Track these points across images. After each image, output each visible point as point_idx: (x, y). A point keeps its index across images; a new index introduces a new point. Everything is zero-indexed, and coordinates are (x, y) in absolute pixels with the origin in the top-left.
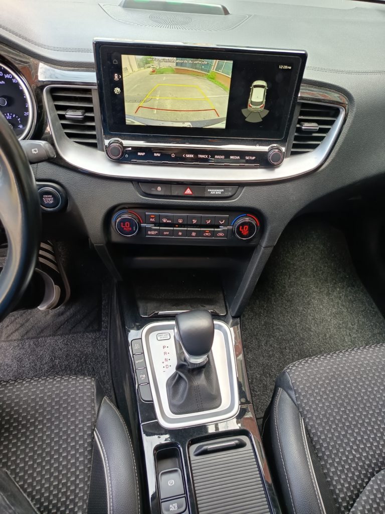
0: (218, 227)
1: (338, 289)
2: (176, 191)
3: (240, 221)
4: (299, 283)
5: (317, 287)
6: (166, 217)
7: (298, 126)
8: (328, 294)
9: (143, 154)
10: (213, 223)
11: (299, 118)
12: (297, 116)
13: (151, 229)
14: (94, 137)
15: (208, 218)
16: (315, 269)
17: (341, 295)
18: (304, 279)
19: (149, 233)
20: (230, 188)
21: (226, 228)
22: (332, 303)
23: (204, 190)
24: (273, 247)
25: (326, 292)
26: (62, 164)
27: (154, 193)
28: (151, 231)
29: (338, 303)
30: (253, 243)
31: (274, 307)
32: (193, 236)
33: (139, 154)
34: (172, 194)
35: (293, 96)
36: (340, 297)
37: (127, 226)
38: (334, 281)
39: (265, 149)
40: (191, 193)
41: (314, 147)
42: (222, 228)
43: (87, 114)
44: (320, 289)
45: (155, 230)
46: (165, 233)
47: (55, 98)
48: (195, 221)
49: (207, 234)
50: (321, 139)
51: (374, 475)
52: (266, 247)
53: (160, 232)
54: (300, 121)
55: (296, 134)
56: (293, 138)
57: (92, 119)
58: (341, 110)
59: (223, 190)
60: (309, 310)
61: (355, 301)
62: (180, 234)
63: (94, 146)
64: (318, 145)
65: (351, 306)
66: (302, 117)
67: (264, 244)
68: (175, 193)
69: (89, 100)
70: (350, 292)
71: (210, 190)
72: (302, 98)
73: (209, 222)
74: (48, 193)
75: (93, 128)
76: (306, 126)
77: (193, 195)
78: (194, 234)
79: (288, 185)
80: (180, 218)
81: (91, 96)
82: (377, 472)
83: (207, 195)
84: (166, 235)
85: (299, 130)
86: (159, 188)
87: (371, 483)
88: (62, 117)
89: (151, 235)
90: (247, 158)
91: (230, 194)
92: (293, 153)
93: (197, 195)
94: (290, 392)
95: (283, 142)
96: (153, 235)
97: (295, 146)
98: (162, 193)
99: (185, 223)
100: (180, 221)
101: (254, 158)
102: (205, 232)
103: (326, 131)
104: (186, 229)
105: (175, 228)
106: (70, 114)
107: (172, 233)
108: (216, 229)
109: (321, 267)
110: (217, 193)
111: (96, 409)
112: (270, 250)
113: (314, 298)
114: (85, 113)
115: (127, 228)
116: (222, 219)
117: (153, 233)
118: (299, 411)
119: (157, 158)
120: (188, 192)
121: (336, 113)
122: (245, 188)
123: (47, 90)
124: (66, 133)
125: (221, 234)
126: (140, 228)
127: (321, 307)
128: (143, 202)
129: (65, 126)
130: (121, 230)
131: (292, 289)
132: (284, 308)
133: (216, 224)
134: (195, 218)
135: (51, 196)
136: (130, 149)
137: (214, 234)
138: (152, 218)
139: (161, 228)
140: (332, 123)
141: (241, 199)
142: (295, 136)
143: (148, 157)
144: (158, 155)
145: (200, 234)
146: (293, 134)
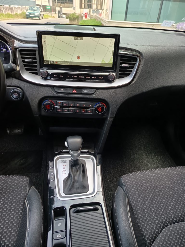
0: (88, 108)
1: (157, 156)
2: (69, 91)
3: (98, 105)
4: (138, 153)
5: (146, 155)
6: (65, 103)
7: (120, 65)
8: (152, 158)
9: (56, 76)
10: (86, 106)
11: (121, 62)
12: (119, 61)
14: (36, 70)
15: (84, 104)
16: (145, 147)
17: (158, 159)
18: (140, 151)
19: (58, 110)
20: (92, 90)
21: (92, 109)
22: (153, 162)
23: (81, 91)
24: (113, 119)
25: (151, 157)
26: (22, 79)
28: (59, 110)
29: (156, 162)
30: (105, 116)
31: (125, 163)
32: (77, 112)
33: (54, 76)
34: (68, 92)
35: (116, 52)
36: (158, 160)
37: (48, 106)
38: (155, 153)
39: (106, 74)
40: (76, 92)
41: (128, 75)
42: (90, 109)
43: (34, 61)
44: (148, 156)
45: (60, 109)
46: (65, 111)
47: (21, 54)
48: (78, 105)
49: (84, 111)
50: (131, 71)
51: (164, 228)
52: (110, 118)
53: (63, 110)
54: (121, 64)
55: (120, 69)
56: (119, 71)
57: (36, 63)
58: (137, 58)
59: (89, 91)
60: (142, 165)
61: (165, 161)
62: (72, 111)
63: (36, 74)
64: (130, 74)
65: (163, 164)
66: (122, 62)
67: (109, 117)
68: (69, 92)
69: (35, 55)
70: (162, 157)
71: (84, 91)
72: (120, 53)
73: (84, 106)
74: (16, 92)
75: (36, 66)
76: (123, 65)
77: (76, 93)
78: (78, 111)
80: (71, 103)
81: (35, 53)
82: (166, 226)
83: (82, 93)
85: (121, 67)
86: (62, 90)
87: (163, 231)
88: (24, 62)
89: (59, 111)
90: (99, 78)
91: (92, 93)
92: (120, 78)
93: (78, 93)
94: (122, 186)
95: (114, 72)
96: (60, 111)
97: (120, 74)
98: (63, 92)
99: (74, 106)
100: (72, 105)
101: (102, 78)
102: (82, 110)
103: (133, 68)
104: (74, 109)
105: (69, 108)
106: (27, 60)
107: (68, 111)
108: (87, 109)
109: (148, 146)
110: (87, 92)
111: (28, 189)
112: (112, 119)
113: (145, 160)
114: (33, 60)
115: (48, 107)
116: (90, 104)
117: (60, 110)
118: (127, 195)
119: (62, 78)
120: (74, 91)
121: (136, 60)
122: (99, 90)
123: (18, 51)
124: (25, 68)
125: (90, 112)
126: (54, 107)
127: (148, 164)
128: (55, 95)
129: (25, 66)
130: (46, 108)
131: (134, 156)
132: (130, 164)
133: (87, 106)
134: (78, 104)
135: (17, 93)
136: (51, 74)
137: (86, 111)
138: (59, 103)
139: (63, 108)
140: (134, 64)
141: (98, 95)
142: (120, 70)
143: (58, 77)
144: (62, 76)
145: (80, 111)
146: (118, 69)
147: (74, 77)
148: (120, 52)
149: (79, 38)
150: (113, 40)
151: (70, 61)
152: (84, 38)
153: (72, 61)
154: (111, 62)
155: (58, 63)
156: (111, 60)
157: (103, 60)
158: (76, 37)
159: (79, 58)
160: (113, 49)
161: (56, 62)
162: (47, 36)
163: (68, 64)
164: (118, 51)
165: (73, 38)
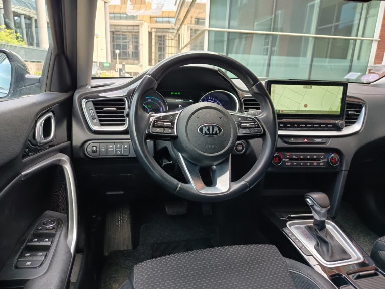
2: (300, 141)
3: (330, 157)
6: (295, 155)
7: (347, 113)
9: (283, 125)
12: (346, 109)
13: (287, 162)
15: (315, 155)
19: (286, 164)
20: (324, 139)
21: (324, 160)
23: (313, 140)
24: (347, 171)
27: (290, 141)
33: (281, 125)
35: (344, 100)
39: (336, 122)
41: (354, 123)
42: (322, 160)
45: (289, 162)
48: (309, 157)
49: (315, 164)
50: (357, 119)
53: (292, 164)
54: (348, 111)
56: (345, 119)
58: (363, 106)
59: (321, 140)
62: (302, 164)
64: (356, 122)
66: (348, 109)
67: (344, 169)
71: (316, 140)
72: (348, 101)
73: (315, 157)
74: (240, 144)
76: (350, 113)
77: (308, 142)
78: (309, 164)
79: (349, 138)
80: (302, 155)
83: (314, 142)
84: (295, 165)
85: (348, 115)
86: (292, 139)
90: (329, 126)
91: (324, 141)
92: (346, 126)
93: (310, 142)
95: (342, 120)
97: (346, 122)
98: (294, 142)
99: (304, 158)
100: (302, 157)
101: (332, 126)
102: (314, 162)
103: (358, 115)
104: (304, 161)
105: (299, 161)
107: (298, 164)
108: (319, 161)
110: (319, 141)
115: (277, 160)
117: (289, 164)
119: (289, 127)
120: (306, 141)
121: (361, 107)
122: (331, 139)
123: (243, 100)
125: (322, 164)
130: (274, 162)
133: (319, 158)
134: (309, 155)
137: (318, 164)
138: (288, 155)
139: (292, 161)
140: (360, 112)
141: (330, 144)
143: (285, 127)
144: (289, 125)
145: (312, 164)
146: (345, 117)
147: (302, 126)
148: (347, 99)
149: (309, 86)
150: (342, 88)
151: (296, 109)
152: (313, 86)
153: (299, 109)
154: (339, 110)
155: (285, 113)
156: (338, 108)
157: (331, 108)
158: (306, 86)
159: (306, 106)
160: (341, 96)
161: (282, 111)
162: (277, 86)
163: (294, 113)
164: (346, 99)
165: (303, 86)
